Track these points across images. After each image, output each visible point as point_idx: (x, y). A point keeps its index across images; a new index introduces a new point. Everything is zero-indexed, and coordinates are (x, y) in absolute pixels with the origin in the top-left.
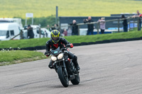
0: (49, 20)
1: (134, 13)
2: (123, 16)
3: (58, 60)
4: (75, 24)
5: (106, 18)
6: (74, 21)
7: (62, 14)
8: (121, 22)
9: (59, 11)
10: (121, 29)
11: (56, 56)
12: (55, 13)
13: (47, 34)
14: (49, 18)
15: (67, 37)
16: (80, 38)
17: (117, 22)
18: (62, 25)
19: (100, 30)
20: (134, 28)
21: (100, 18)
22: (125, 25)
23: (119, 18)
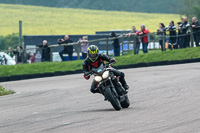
0: (9, 41)
1: (128, 30)
2: (113, 34)
3: (103, 80)
4: (46, 46)
5: (90, 37)
6: (45, 42)
7: (28, 31)
8: (111, 43)
9: (23, 28)
10: (111, 52)
11: (101, 75)
12: (18, 31)
13: (6, 60)
14: (9, 37)
15: (35, 64)
16: (54, 66)
17: (105, 43)
18: (28, 47)
19: (81, 54)
20: (129, 51)
21: (81, 37)
22: (116, 46)
23: (107, 37)
